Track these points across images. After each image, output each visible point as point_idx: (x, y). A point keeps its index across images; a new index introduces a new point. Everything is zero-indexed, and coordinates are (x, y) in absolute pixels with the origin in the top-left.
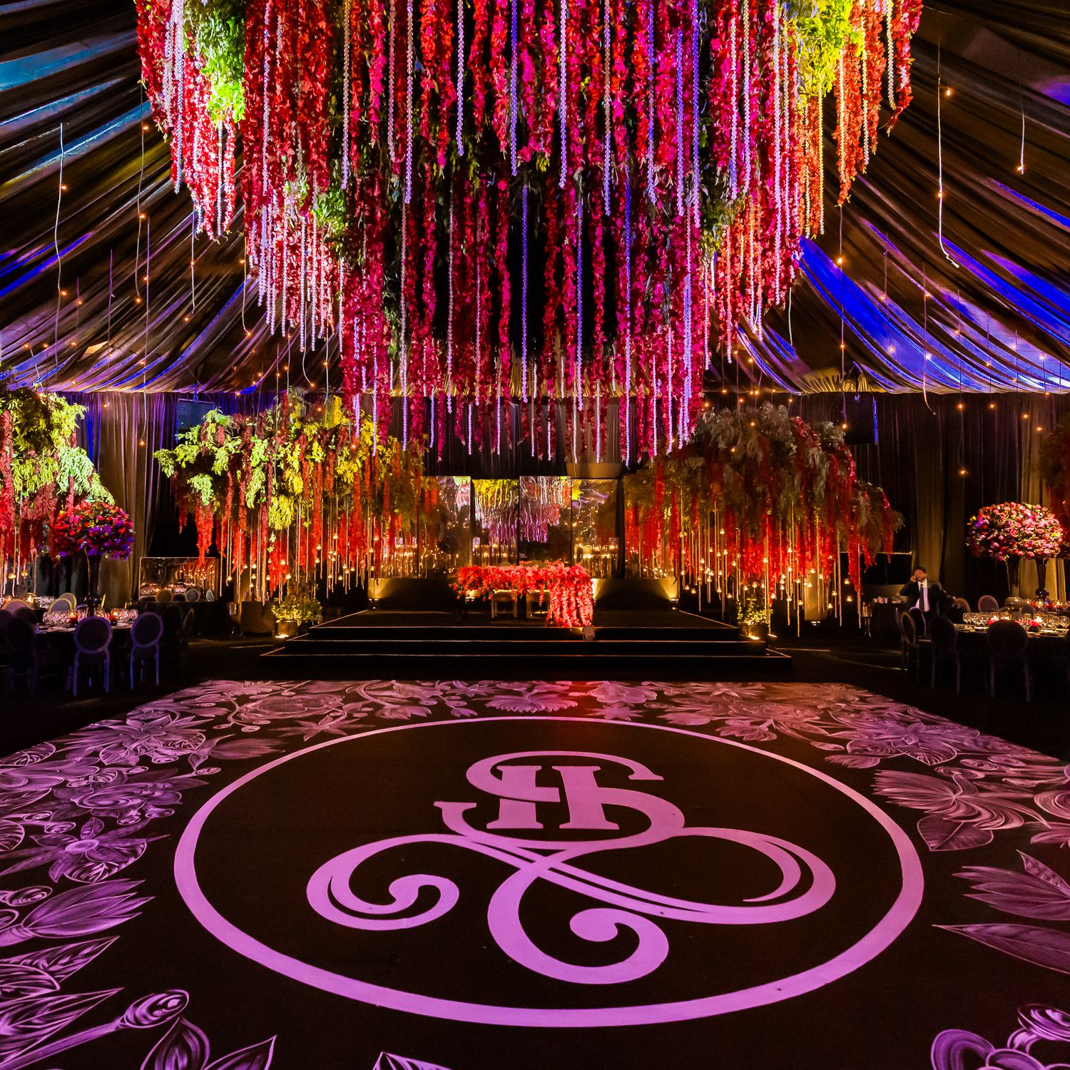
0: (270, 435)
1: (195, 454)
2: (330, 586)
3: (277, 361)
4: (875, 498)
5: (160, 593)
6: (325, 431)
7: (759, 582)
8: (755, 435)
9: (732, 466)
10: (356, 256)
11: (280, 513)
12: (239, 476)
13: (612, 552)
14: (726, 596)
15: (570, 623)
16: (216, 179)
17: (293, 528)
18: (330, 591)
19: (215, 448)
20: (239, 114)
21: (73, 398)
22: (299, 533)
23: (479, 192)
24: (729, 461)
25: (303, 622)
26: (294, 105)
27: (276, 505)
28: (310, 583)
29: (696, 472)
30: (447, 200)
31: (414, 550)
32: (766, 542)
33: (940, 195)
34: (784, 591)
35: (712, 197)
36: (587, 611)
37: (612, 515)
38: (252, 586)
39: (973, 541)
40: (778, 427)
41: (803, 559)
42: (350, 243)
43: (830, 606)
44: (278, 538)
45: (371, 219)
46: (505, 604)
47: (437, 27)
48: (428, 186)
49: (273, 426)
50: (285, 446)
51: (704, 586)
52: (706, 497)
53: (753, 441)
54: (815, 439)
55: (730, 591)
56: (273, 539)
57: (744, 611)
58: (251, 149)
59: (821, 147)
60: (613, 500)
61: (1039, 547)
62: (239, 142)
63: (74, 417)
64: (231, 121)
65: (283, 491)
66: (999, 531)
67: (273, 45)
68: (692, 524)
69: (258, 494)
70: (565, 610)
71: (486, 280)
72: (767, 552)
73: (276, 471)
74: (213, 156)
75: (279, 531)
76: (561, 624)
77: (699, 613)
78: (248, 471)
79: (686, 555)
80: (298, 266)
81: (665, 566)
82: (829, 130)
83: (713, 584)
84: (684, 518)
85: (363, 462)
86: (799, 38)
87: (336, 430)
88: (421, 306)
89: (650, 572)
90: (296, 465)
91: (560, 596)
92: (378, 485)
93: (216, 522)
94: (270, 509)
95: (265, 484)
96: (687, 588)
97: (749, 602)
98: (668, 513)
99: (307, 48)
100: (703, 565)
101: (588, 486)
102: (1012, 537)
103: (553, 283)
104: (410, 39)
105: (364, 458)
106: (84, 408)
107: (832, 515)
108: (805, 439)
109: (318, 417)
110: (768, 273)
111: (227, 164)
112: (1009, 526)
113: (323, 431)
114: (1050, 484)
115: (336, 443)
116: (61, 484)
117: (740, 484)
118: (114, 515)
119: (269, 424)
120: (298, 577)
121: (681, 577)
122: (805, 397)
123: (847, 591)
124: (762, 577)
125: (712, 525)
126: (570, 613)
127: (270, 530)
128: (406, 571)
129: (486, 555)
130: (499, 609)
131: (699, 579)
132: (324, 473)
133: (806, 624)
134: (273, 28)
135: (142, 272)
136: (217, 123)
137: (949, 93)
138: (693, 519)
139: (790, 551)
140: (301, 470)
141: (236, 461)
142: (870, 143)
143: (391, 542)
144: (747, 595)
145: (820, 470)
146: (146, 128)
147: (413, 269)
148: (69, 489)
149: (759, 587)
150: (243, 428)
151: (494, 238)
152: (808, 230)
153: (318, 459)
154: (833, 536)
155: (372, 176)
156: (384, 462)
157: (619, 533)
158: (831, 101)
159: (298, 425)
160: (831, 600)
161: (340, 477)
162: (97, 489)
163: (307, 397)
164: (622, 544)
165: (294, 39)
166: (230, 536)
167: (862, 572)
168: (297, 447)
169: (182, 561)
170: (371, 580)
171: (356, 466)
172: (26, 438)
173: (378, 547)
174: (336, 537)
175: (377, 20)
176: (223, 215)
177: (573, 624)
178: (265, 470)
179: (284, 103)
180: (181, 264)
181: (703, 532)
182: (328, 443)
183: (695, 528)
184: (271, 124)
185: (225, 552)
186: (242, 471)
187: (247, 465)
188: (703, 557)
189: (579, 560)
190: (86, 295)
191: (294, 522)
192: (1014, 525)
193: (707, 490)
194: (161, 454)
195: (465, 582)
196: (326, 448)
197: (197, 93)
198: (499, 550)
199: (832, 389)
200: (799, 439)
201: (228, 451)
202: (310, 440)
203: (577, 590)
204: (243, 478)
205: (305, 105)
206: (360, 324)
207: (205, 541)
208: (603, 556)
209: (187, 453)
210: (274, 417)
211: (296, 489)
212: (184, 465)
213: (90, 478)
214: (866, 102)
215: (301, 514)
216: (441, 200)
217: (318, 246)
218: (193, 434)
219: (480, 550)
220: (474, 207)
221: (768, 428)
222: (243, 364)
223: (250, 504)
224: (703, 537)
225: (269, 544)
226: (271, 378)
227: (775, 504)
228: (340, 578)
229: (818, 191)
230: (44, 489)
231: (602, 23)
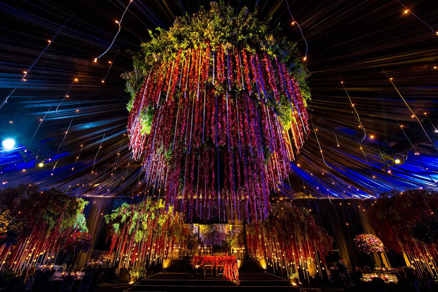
0: (140, 211)
1: (116, 216)
2: (150, 263)
3: (146, 189)
4: (323, 232)
5: (94, 264)
6: (156, 209)
7: (293, 262)
8: (283, 212)
9: (278, 221)
10: (173, 165)
11: (139, 236)
12: (128, 224)
13: (243, 250)
14: (282, 267)
15: (231, 279)
16: (140, 146)
17: (141, 241)
18: (150, 264)
19: (123, 215)
20: (148, 132)
21: (86, 199)
22: (143, 243)
23: (207, 151)
24: (277, 220)
25: (139, 277)
26: (162, 132)
27: (138, 233)
28: (144, 262)
29: (267, 223)
30: (198, 152)
31: (179, 249)
32: (293, 247)
33: (321, 151)
34: (301, 265)
35: (265, 152)
36: (237, 274)
37: (242, 236)
38: (125, 262)
39: (357, 247)
40: (290, 209)
41: (305, 253)
42: (171, 162)
43: (317, 271)
44: (136, 244)
45: (178, 157)
46: (209, 270)
47: (198, 118)
48: (193, 149)
49: (141, 208)
50: (144, 214)
51: (275, 263)
52: (271, 231)
53: (283, 213)
54: (301, 213)
55: (284, 266)
56: (135, 245)
57: (289, 273)
58: (150, 141)
59: (290, 141)
60: (243, 231)
61: (378, 249)
62: (147, 138)
63: (84, 205)
64: (146, 134)
65: (141, 229)
66: (364, 244)
67: (159, 120)
68: (268, 240)
69: (133, 230)
70: (229, 274)
71: (208, 172)
72: (293, 251)
73: (139, 222)
74: (140, 141)
75: (137, 243)
76: (228, 279)
77: (274, 274)
78: (131, 222)
79: (268, 251)
80: (157, 167)
81: (261, 255)
82: (291, 137)
83: (278, 263)
84: (265, 239)
85: (166, 219)
86: (281, 120)
87: (159, 209)
88: (190, 179)
89: (256, 257)
90: (146, 220)
91: (227, 268)
92: (170, 227)
93: (118, 239)
94: (136, 235)
95: (136, 226)
96: (269, 264)
97: (290, 270)
98: (260, 237)
99: (167, 121)
100: (273, 255)
101: (235, 227)
102: (369, 246)
103: (226, 173)
104: (192, 120)
105: (167, 218)
106: (88, 202)
107: (311, 238)
108: (298, 213)
109: (154, 205)
110: (283, 170)
111: (143, 143)
112: (366, 242)
113: (156, 210)
114: (373, 227)
115: (159, 213)
116: (74, 226)
117: (282, 227)
118: (87, 237)
119: (140, 207)
120: (140, 259)
121: (267, 259)
122: (295, 200)
123: (322, 265)
124: (293, 260)
125: (275, 241)
126: (231, 274)
127: (135, 242)
128: (176, 257)
129: (202, 251)
130: (207, 273)
131: (273, 260)
132: (154, 222)
133: (310, 277)
134: (160, 117)
135: (115, 166)
136: (142, 135)
137: (317, 130)
138: (269, 239)
139: (301, 250)
140: (147, 222)
141: (128, 219)
142: (302, 141)
143: (172, 246)
144: (290, 267)
145: (305, 223)
146: (125, 135)
147: (188, 169)
148: (76, 227)
149: (293, 264)
150: (132, 208)
151: (210, 162)
152: (290, 159)
153: (153, 219)
154: (313, 245)
155: (179, 147)
156: (173, 219)
157: (245, 244)
158: (290, 131)
159: (148, 207)
160: (317, 269)
161: (159, 224)
162: (85, 227)
163: (152, 199)
164: (246, 247)
165: (165, 119)
166: (121, 244)
167: (325, 258)
168: (147, 214)
169: (104, 252)
170: (164, 260)
171: (164, 221)
172: (69, 212)
173: (168, 248)
174: (155, 245)
175: (185, 116)
176: (140, 154)
177: (232, 279)
178: (136, 222)
179: (160, 132)
180: (126, 164)
181: (272, 244)
182: (157, 213)
183: (269, 242)
184: (156, 136)
185: (118, 250)
186: (129, 222)
187: (131, 220)
188: (273, 253)
189: (233, 253)
190: (98, 172)
191: (142, 239)
192: (368, 242)
193: (271, 229)
194: (106, 216)
195: (195, 262)
196: (156, 215)
197: (139, 129)
198: (207, 249)
199: (302, 197)
200: (297, 213)
201: (126, 216)
202: (151, 212)
203: (233, 266)
204: (129, 225)
205: (165, 132)
206: (172, 183)
207: (113, 245)
208: (240, 252)
209: (114, 216)
210: (142, 205)
211: (145, 228)
212: (112, 220)
213: (83, 224)
214: (299, 132)
215: (145, 237)
216: (197, 153)
217: (163, 161)
218: (117, 210)
219: (201, 249)
220: (205, 154)
221: (287, 209)
222: (136, 190)
223: (130, 233)
224: (272, 245)
225: (133, 247)
226: (143, 193)
227: (293, 234)
228: (154, 260)
229: (291, 150)
230: (69, 228)
231: (236, 117)
